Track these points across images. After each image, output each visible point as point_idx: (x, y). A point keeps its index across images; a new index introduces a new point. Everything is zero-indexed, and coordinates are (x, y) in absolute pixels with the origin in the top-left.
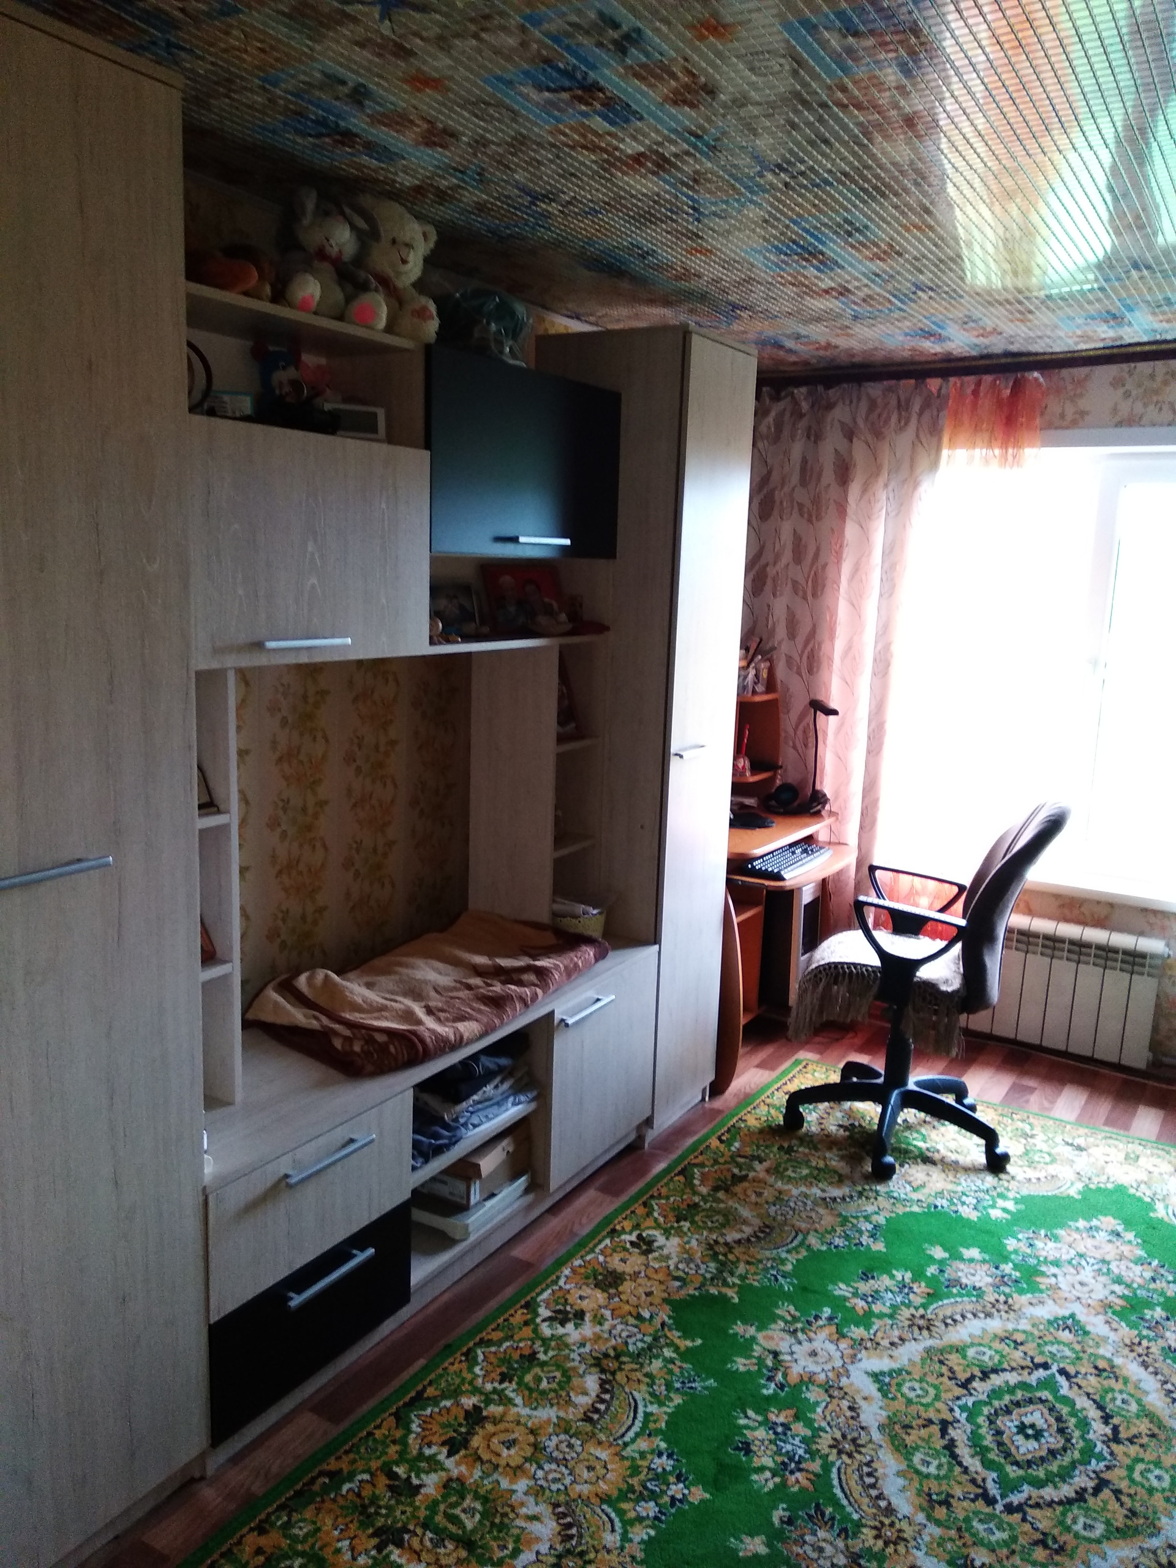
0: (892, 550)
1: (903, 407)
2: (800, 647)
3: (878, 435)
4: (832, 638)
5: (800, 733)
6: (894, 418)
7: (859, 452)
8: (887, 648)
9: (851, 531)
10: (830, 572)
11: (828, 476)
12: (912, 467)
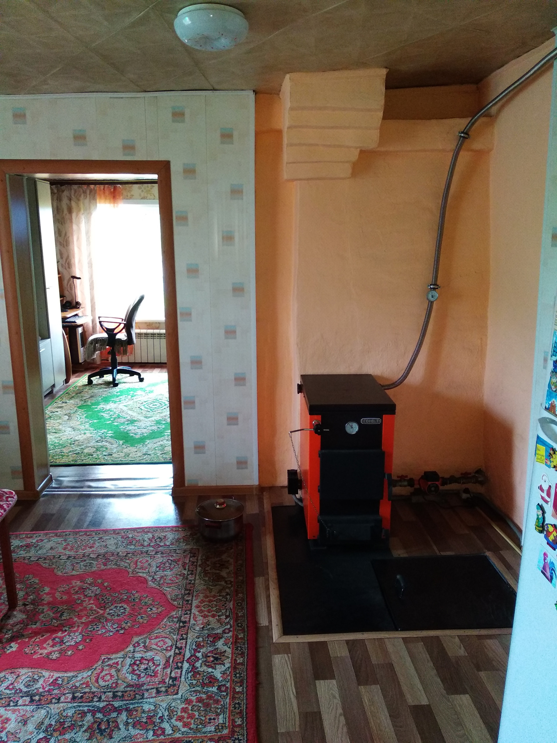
0: (88, 233)
1: (85, 192)
2: (65, 261)
3: (79, 200)
4: (74, 258)
5: (69, 286)
6: (82, 196)
7: (73, 204)
8: (91, 259)
9: (75, 227)
10: (70, 238)
11: (66, 211)
12: (90, 208)
